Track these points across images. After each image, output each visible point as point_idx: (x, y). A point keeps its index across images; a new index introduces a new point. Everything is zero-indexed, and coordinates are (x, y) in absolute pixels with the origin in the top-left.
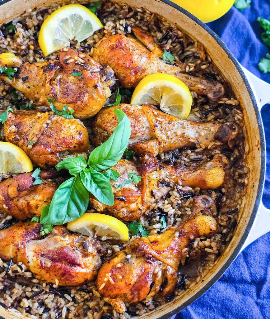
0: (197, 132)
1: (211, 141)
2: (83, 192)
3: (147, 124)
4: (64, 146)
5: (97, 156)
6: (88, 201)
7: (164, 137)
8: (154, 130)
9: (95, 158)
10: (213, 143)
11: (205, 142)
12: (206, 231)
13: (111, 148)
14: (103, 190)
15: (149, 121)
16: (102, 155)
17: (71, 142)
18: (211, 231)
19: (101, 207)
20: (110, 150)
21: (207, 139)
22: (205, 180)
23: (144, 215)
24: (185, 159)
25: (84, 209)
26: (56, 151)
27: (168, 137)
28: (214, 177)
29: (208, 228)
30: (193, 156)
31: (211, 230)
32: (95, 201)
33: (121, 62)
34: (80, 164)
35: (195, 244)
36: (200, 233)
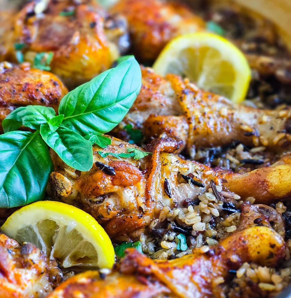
0: (255, 117)
1: (279, 132)
2: (40, 156)
3: (170, 92)
4: (23, 94)
5: (74, 96)
6: (46, 175)
7: (198, 114)
8: (181, 99)
9: (70, 99)
10: (282, 135)
11: (270, 133)
12: (262, 247)
13: (101, 85)
14: (76, 155)
15: (174, 87)
16: (83, 94)
17: (37, 90)
18: (272, 250)
19: (68, 184)
20: (99, 89)
21: (272, 128)
22: (265, 181)
23: (147, 227)
24: (231, 158)
25: (36, 189)
26: (9, 101)
27: (204, 114)
28: (282, 173)
29: (266, 242)
30: (246, 156)
31: (273, 246)
32: (59, 176)
33: (140, 16)
34: (44, 112)
35: (240, 273)
36: (251, 252)
